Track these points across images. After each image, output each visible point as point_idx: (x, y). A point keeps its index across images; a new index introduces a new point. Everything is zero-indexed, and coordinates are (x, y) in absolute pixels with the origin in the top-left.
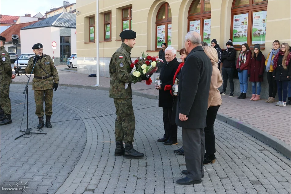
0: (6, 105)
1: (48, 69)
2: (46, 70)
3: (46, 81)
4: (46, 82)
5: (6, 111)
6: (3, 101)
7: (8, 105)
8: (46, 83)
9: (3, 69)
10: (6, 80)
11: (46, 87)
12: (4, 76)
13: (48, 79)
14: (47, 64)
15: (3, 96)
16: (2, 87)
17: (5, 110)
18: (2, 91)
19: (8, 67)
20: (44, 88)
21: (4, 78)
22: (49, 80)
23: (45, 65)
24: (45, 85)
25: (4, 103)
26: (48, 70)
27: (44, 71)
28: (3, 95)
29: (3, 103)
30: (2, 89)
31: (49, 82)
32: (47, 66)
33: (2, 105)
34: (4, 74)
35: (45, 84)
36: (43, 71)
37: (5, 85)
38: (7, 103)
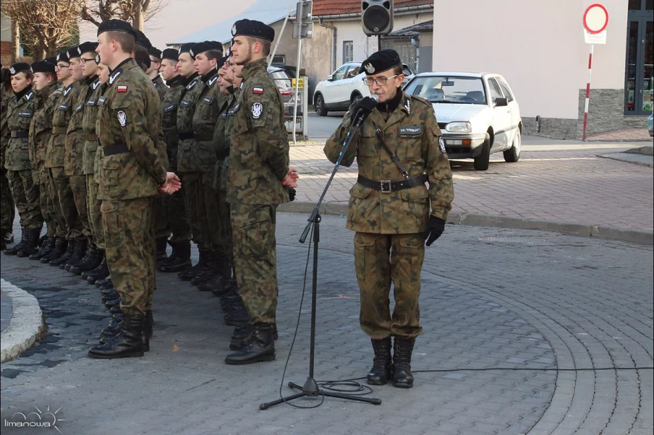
0: (257, 286)
1: (410, 154)
2: (401, 158)
3: (394, 199)
4: (393, 204)
5: (254, 308)
6: (247, 271)
7: (262, 288)
8: (393, 208)
9: (254, 149)
10: (262, 190)
11: (390, 226)
12: (254, 175)
13: (404, 193)
14: (409, 136)
15: (248, 252)
16: (246, 216)
17: (250, 306)
18: (246, 230)
19: (269, 139)
20: (380, 228)
21: (254, 183)
22: (409, 200)
23: (399, 135)
24: (388, 214)
25: (250, 277)
26: (408, 160)
27: (392, 158)
28: (247, 247)
29: (245, 277)
30: (245, 225)
31: (405, 206)
32: (405, 143)
33: (242, 286)
34: (254, 168)
35: (386, 210)
36: (389, 161)
37: (259, 210)
38: (260, 280)
